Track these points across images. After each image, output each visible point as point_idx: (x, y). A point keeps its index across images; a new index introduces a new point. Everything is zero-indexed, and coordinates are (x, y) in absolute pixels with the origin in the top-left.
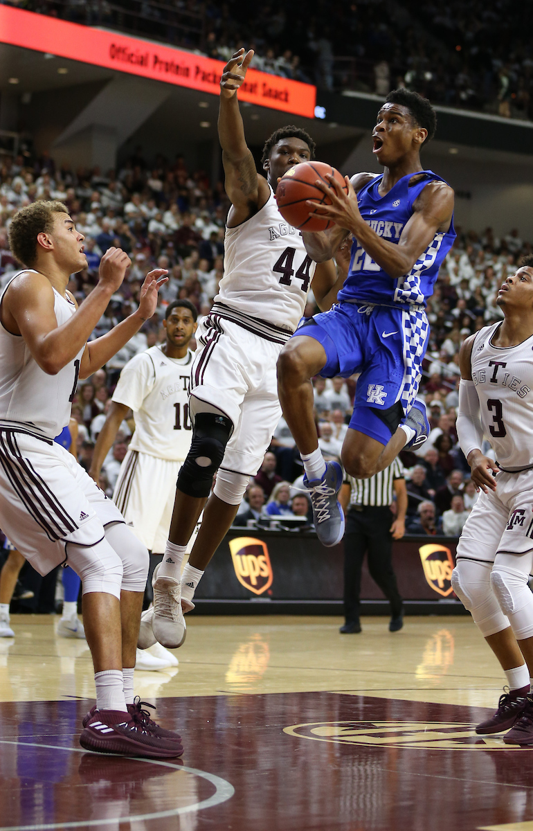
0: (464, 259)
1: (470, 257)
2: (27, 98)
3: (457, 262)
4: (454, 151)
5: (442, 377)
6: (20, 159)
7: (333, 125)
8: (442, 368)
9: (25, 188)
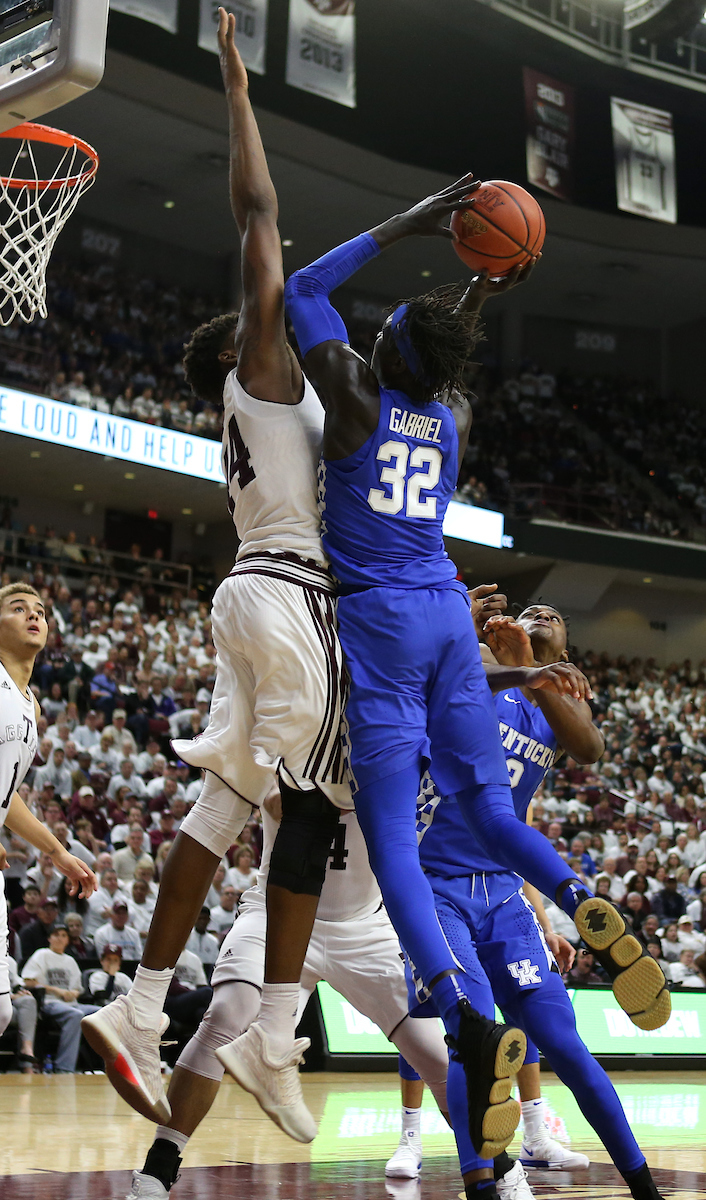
0: (659, 693)
1: (665, 690)
2: (201, 529)
3: (652, 696)
4: (647, 580)
5: (638, 816)
6: (195, 592)
7: (521, 555)
8: (638, 806)
9: (199, 623)
